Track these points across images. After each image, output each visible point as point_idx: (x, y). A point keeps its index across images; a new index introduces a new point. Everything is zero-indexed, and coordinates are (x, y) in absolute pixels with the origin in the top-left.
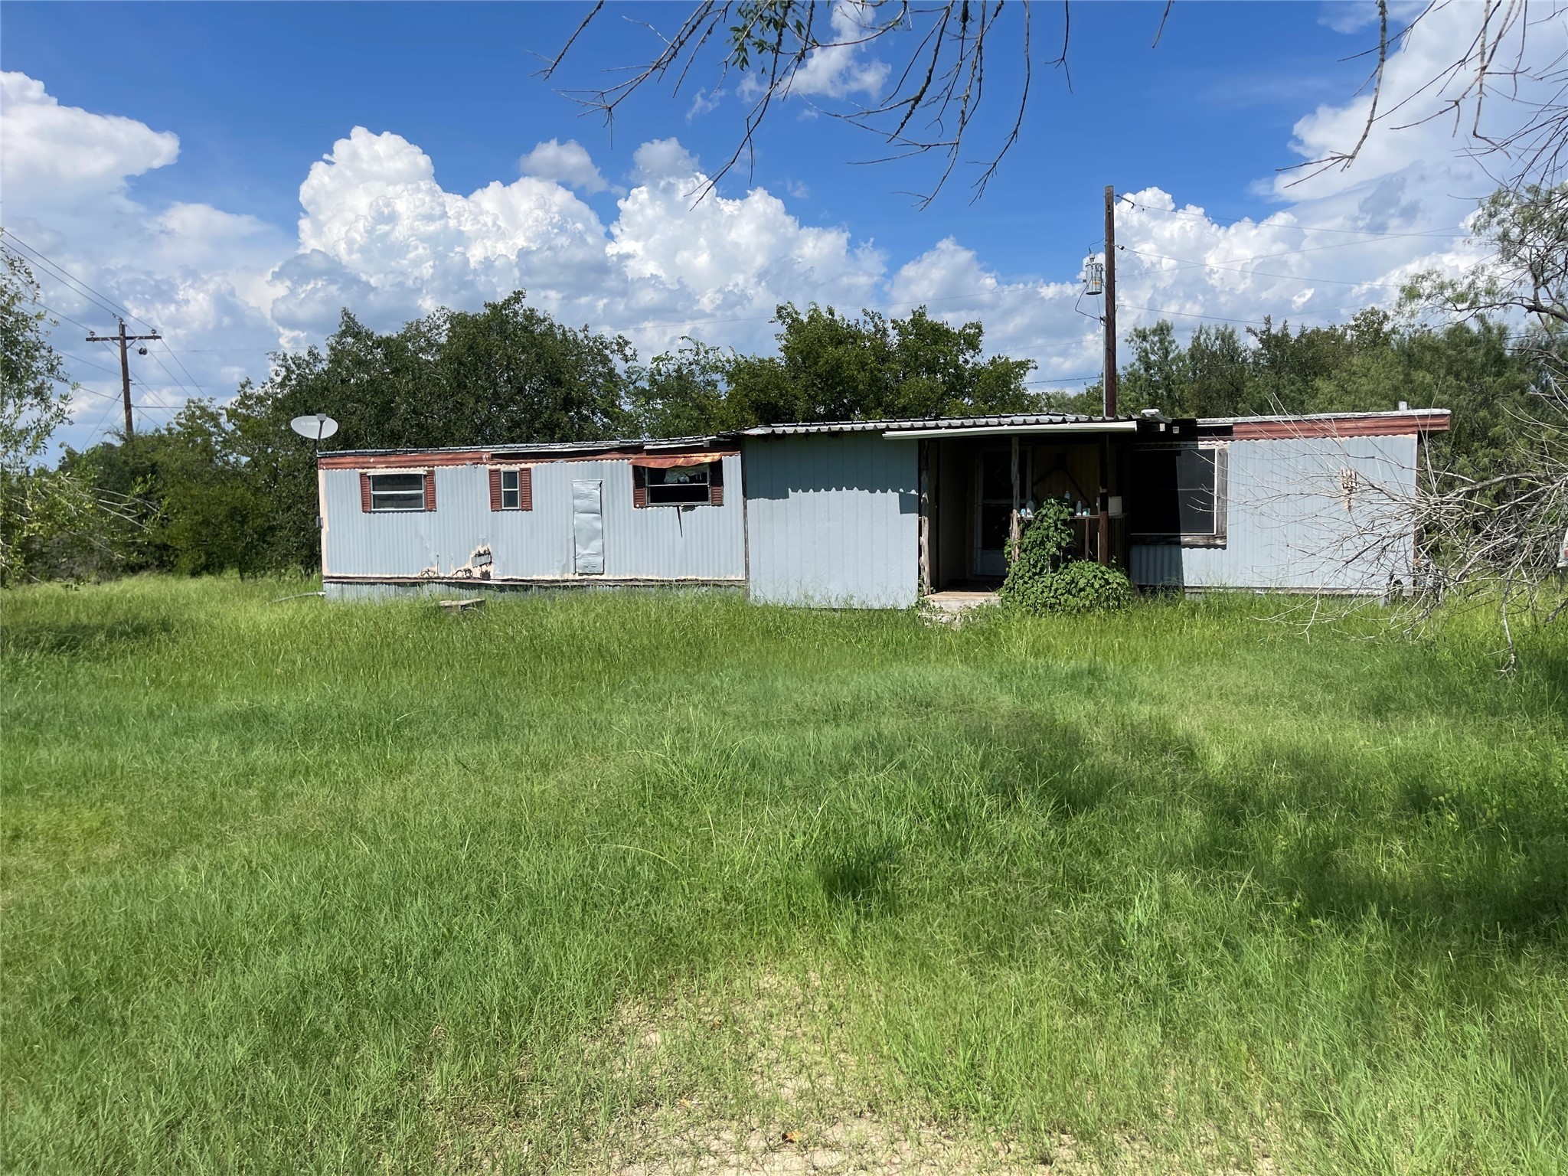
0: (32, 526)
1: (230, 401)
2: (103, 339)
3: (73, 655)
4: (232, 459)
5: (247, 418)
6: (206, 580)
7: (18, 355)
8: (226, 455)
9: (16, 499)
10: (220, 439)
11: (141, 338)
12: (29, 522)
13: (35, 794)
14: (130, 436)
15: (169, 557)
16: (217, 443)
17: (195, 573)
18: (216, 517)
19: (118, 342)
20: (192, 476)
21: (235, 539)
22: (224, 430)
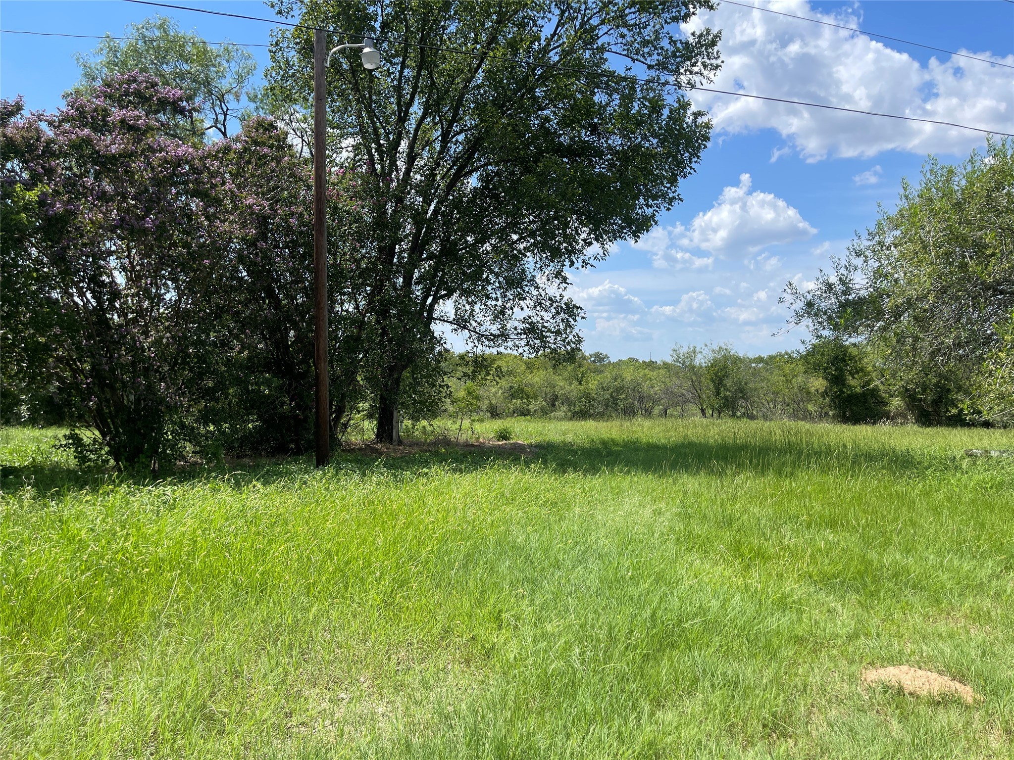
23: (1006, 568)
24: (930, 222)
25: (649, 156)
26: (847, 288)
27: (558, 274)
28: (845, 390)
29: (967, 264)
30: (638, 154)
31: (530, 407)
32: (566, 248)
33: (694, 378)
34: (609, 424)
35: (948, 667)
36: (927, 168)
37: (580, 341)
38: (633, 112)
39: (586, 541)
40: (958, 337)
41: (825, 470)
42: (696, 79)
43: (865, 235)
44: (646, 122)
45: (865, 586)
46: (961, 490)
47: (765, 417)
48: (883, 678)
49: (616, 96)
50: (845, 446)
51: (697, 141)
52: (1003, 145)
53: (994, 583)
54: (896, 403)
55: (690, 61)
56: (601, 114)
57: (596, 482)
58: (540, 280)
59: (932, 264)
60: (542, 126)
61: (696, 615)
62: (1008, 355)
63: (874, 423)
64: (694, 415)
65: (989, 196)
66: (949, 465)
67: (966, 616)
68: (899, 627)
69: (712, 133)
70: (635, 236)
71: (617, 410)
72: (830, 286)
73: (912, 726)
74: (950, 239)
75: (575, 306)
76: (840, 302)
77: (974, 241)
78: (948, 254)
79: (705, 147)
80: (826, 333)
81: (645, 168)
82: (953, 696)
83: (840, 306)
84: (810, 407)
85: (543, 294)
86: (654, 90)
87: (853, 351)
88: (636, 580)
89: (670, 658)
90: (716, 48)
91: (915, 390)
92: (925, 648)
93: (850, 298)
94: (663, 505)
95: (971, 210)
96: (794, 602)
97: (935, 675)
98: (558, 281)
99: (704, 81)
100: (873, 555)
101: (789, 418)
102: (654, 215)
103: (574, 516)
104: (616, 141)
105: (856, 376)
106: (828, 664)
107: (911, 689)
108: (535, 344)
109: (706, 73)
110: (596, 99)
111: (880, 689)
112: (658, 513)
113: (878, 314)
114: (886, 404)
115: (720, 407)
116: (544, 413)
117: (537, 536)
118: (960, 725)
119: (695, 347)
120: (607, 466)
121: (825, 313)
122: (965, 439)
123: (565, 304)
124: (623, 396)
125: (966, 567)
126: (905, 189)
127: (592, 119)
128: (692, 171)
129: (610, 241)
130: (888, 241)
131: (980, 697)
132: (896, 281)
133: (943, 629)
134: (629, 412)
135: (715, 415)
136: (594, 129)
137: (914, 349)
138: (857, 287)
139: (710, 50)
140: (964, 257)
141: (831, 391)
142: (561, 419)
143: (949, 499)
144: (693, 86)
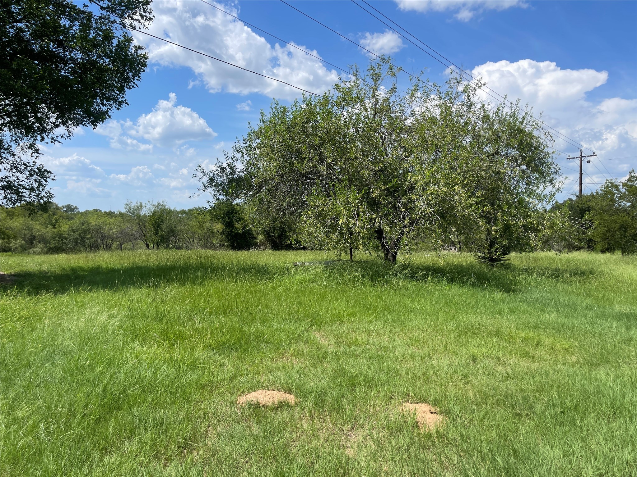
0: (545, 231)
1: (624, 179)
2: (573, 158)
3: (557, 280)
4: (623, 204)
5: (631, 187)
6: (608, 255)
7: (545, 167)
8: (620, 202)
9: (541, 220)
10: (618, 196)
11: (588, 156)
12: (545, 229)
13: (544, 330)
14: (580, 196)
15: (592, 244)
16: (617, 197)
17: (603, 252)
18: (614, 228)
19: (579, 159)
20: (605, 211)
21: (621, 238)
22: (620, 192)
23: (311, 325)
24: (275, 137)
25: (102, 70)
26: (233, 171)
27: (31, 146)
28: (233, 230)
29: (293, 162)
30: (95, 67)
31: (11, 245)
32: (38, 127)
33: (141, 224)
34: (77, 256)
35: (282, 386)
36: (273, 106)
37: (51, 196)
38: (91, 37)
39: (54, 343)
40: (289, 202)
41: (221, 279)
42: (136, 24)
43: (242, 141)
44: (100, 46)
45: (241, 346)
46: (290, 285)
47: (187, 248)
48: (249, 400)
49: (76, 23)
50: (232, 263)
51: (138, 66)
52: (310, 98)
53: (305, 335)
54: (261, 237)
55: (132, 10)
56: (65, 34)
57: (64, 298)
58: (16, 149)
59: (276, 160)
60: (17, 35)
61: (136, 383)
62: (312, 212)
63: (249, 249)
64: (140, 248)
65: (303, 126)
66: (285, 271)
67: (292, 355)
68: (258, 367)
69: (148, 62)
70: (93, 125)
71: (84, 246)
72: (223, 169)
73: (263, 425)
74: (285, 148)
75: (45, 171)
76: (229, 178)
77: (296, 150)
78: (284, 156)
79: (144, 71)
80: (221, 197)
81: (100, 78)
82: (285, 402)
83: (229, 181)
84: (214, 241)
85: (18, 160)
86: (106, 25)
87: (238, 208)
88: (92, 367)
89: (116, 417)
90: (149, 7)
91: (269, 230)
92: (271, 377)
93: (235, 177)
94: (116, 311)
95: (295, 132)
96: (200, 363)
97: (276, 392)
98: (31, 151)
99: (142, 27)
100: (246, 328)
101: (202, 248)
102: (107, 112)
103: (44, 327)
104: (78, 55)
105: (240, 222)
106: (219, 398)
107: (264, 403)
108: (12, 197)
109: (142, 21)
110: (62, 22)
111: (247, 407)
112: (113, 316)
113: (250, 187)
114: (256, 238)
115: (159, 242)
116: (24, 250)
117: (12, 345)
118: (288, 418)
119: (141, 203)
120: (74, 286)
121: (221, 185)
122: (293, 257)
123: (38, 168)
124: (89, 236)
125: (292, 327)
126: (262, 116)
127: (59, 37)
128: (135, 86)
129: (74, 126)
130: (254, 145)
131: (298, 400)
132: (259, 168)
133: (280, 365)
134: (94, 247)
135: (155, 247)
136: (60, 44)
137: (269, 208)
138: (239, 170)
139: (145, 7)
140: (292, 158)
141: (226, 231)
142: (39, 254)
143: (285, 291)
144: (134, 28)
